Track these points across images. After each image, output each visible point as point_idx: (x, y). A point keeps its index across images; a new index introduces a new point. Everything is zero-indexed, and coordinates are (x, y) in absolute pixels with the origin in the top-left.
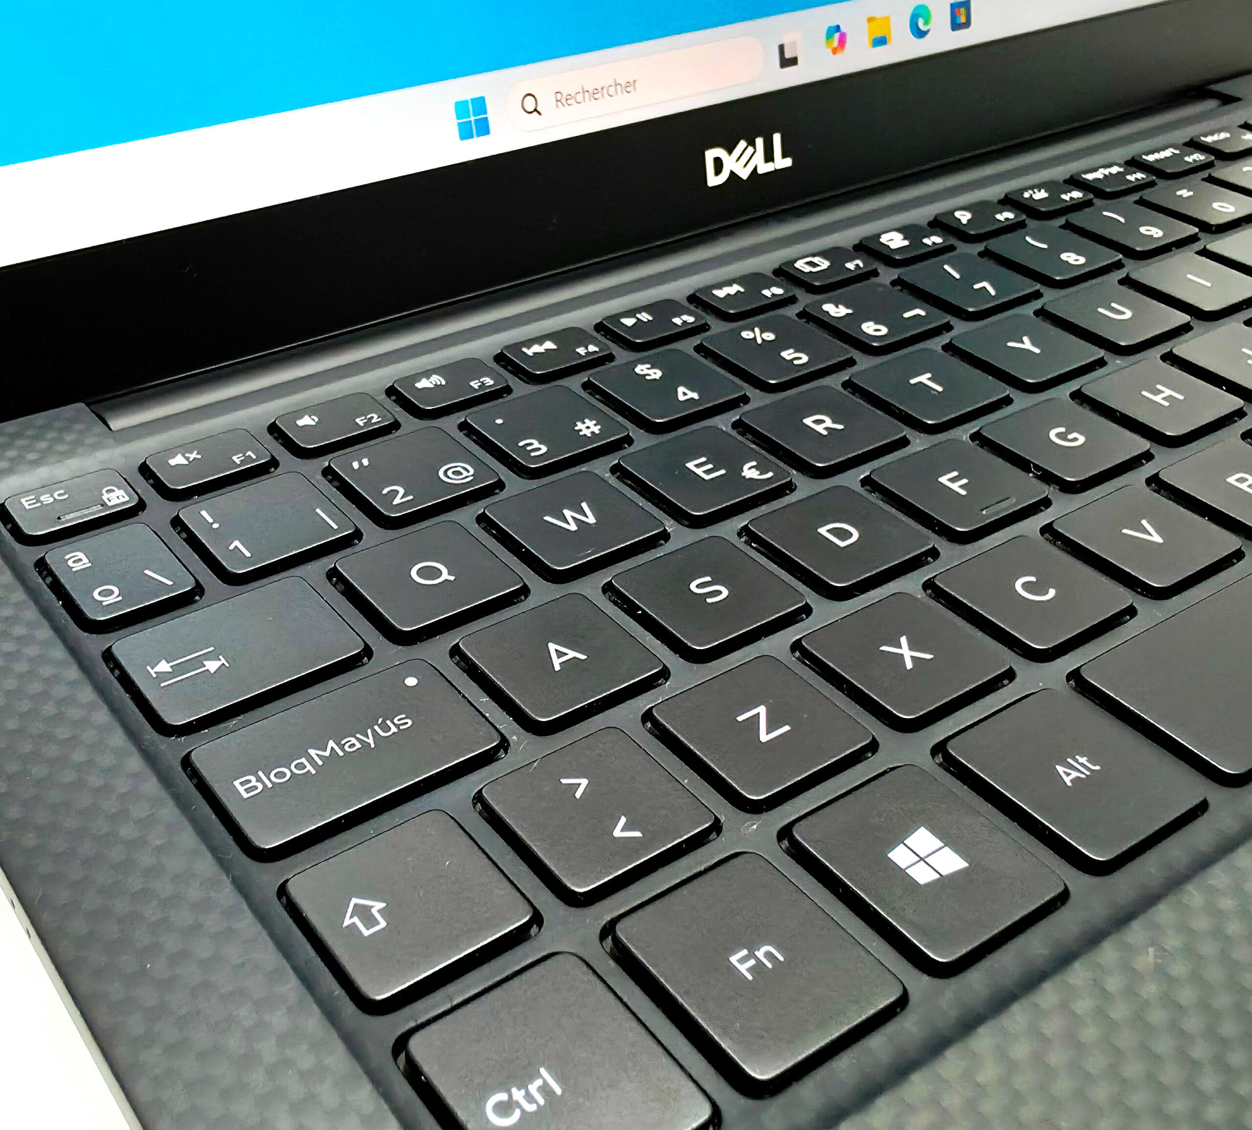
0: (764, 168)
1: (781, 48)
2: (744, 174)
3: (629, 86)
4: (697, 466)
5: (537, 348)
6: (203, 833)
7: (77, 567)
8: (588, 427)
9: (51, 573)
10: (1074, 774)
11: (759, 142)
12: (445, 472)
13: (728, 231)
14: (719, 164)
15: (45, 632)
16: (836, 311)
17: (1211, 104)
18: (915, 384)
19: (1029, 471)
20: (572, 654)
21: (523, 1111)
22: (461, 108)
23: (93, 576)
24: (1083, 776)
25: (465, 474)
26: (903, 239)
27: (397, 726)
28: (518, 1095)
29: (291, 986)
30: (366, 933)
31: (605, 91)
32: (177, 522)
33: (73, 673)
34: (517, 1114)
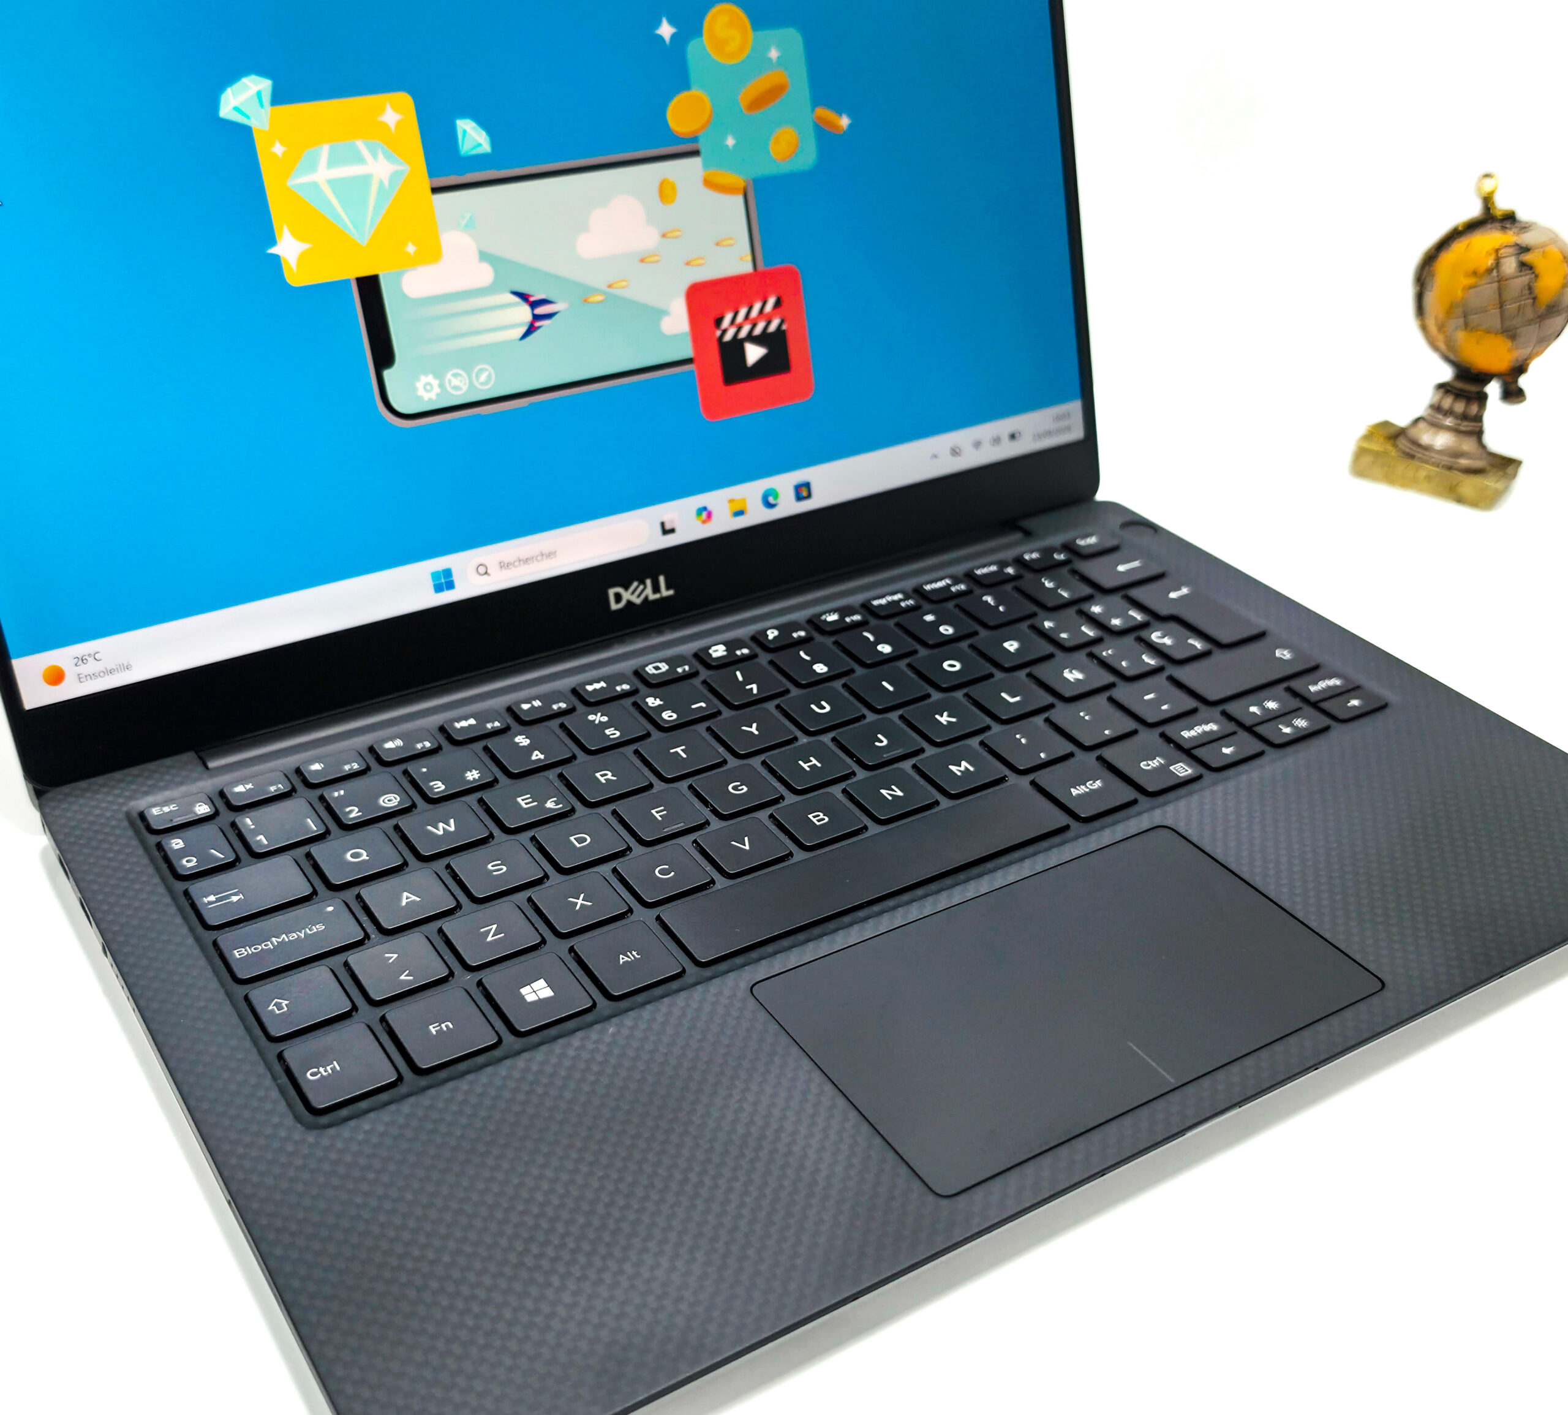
0: (652, 597)
1: (663, 524)
2: (638, 601)
3: (550, 555)
4: (523, 800)
5: (464, 724)
6: (216, 972)
7: (176, 847)
8: (473, 775)
9: (164, 850)
10: (626, 959)
11: (648, 582)
12: (383, 801)
13: (621, 640)
14: (618, 598)
15: (157, 880)
16: (652, 702)
17: (1018, 536)
18: (673, 753)
19: (707, 807)
20: (414, 898)
21: (322, 1075)
22: (435, 576)
23: (183, 853)
24: (629, 960)
25: (395, 801)
26: (725, 651)
27: (317, 929)
28: (322, 1070)
29: (241, 1031)
30: (277, 1012)
31: (534, 559)
32: (234, 825)
33: (167, 900)
34: (319, 1075)
